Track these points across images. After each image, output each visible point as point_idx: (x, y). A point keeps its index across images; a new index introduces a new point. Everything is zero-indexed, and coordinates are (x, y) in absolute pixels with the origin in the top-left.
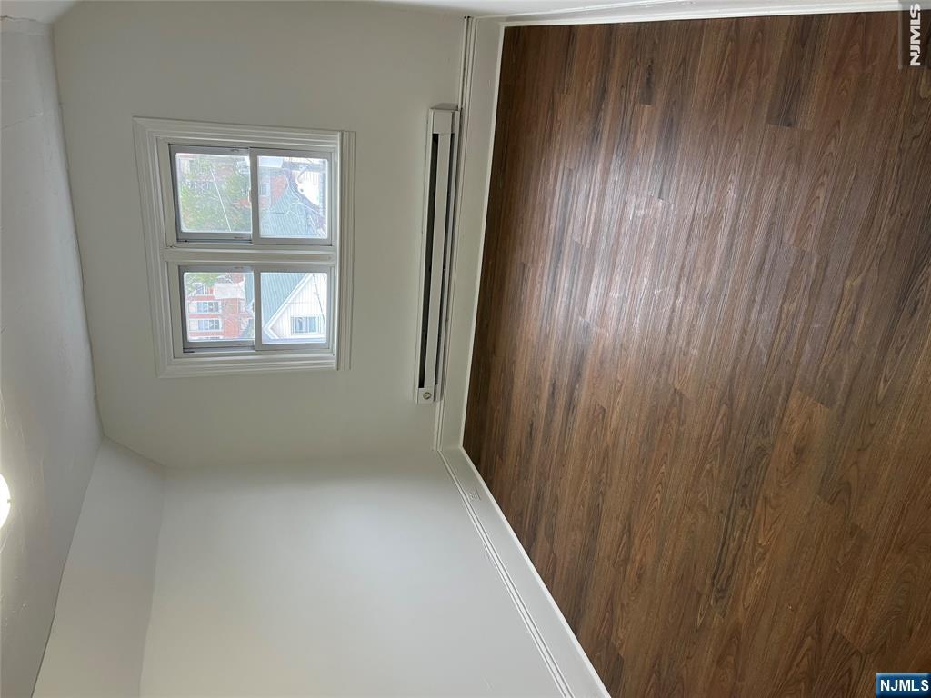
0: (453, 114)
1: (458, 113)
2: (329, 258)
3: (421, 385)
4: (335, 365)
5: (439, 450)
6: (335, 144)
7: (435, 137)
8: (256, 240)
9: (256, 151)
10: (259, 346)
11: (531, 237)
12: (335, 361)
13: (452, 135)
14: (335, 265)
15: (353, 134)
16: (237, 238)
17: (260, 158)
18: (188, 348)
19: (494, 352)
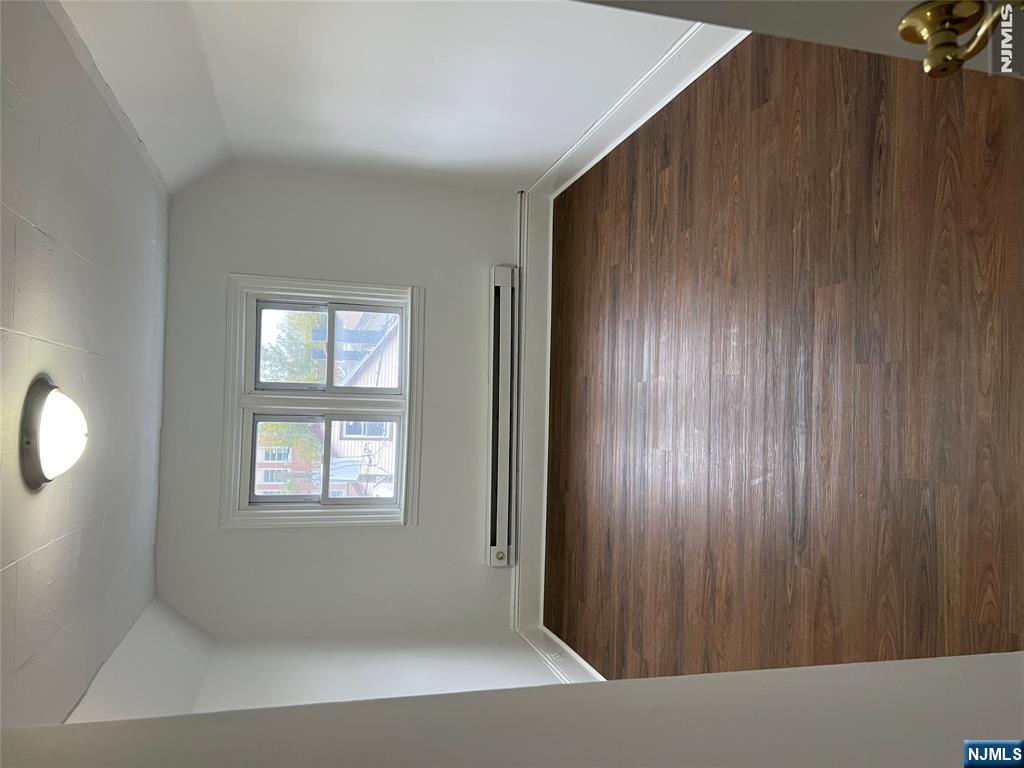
0: (513, 271)
1: (517, 271)
2: (399, 405)
3: (493, 543)
4: (402, 521)
5: (517, 630)
6: (406, 299)
7: (497, 289)
8: (330, 389)
9: (335, 306)
10: (326, 501)
11: (590, 347)
12: (402, 516)
13: (513, 289)
14: (404, 413)
15: (422, 291)
16: (311, 389)
17: (338, 313)
18: (254, 501)
19: (567, 488)
